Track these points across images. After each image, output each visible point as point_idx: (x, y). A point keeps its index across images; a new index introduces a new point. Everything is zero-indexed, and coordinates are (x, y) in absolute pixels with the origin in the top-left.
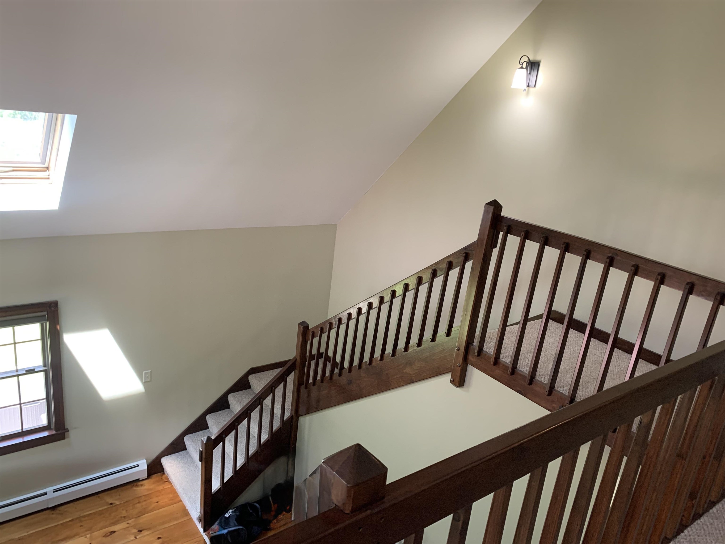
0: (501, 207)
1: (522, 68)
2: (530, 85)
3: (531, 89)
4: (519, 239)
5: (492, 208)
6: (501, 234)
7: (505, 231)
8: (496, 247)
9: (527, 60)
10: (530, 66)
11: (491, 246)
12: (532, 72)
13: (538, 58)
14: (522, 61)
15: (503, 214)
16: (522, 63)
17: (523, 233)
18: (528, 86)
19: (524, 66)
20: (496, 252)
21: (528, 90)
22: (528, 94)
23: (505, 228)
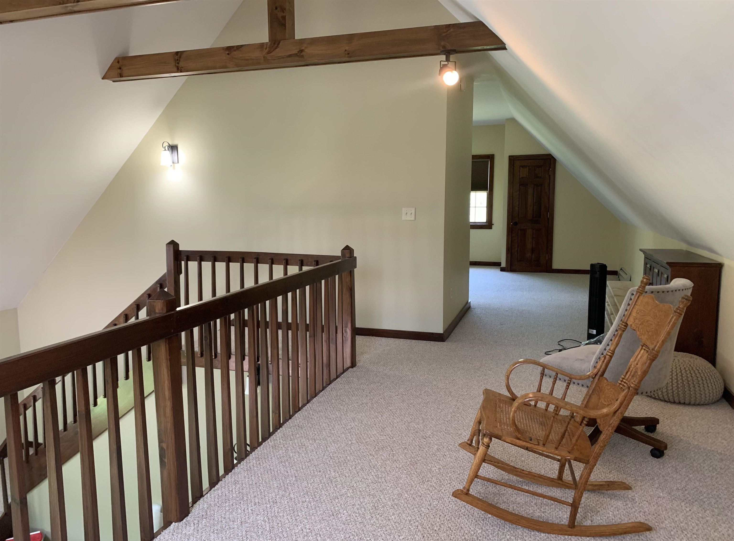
0: (178, 244)
1: (165, 150)
2: (174, 162)
3: (176, 165)
4: (197, 262)
5: (172, 247)
6: (183, 263)
7: (185, 260)
8: (181, 273)
9: (167, 144)
10: (171, 149)
11: (178, 273)
12: (173, 153)
13: (175, 143)
14: (164, 146)
15: (181, 249)
16: (165, 147)
17: (198, 258)
18: (173, 163)
19: (167, 148)
20: (182, 277)
21: (174, 166)
22: (174, 168)
23: (185, 257)
